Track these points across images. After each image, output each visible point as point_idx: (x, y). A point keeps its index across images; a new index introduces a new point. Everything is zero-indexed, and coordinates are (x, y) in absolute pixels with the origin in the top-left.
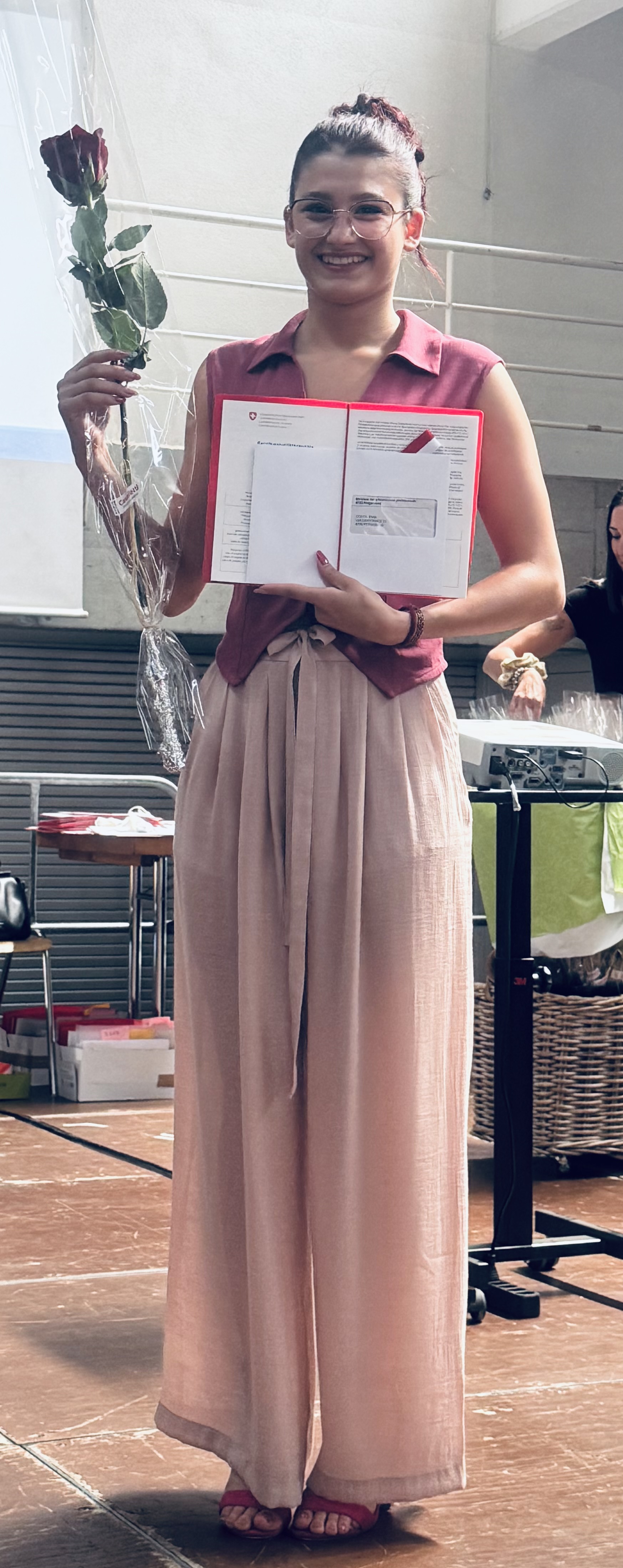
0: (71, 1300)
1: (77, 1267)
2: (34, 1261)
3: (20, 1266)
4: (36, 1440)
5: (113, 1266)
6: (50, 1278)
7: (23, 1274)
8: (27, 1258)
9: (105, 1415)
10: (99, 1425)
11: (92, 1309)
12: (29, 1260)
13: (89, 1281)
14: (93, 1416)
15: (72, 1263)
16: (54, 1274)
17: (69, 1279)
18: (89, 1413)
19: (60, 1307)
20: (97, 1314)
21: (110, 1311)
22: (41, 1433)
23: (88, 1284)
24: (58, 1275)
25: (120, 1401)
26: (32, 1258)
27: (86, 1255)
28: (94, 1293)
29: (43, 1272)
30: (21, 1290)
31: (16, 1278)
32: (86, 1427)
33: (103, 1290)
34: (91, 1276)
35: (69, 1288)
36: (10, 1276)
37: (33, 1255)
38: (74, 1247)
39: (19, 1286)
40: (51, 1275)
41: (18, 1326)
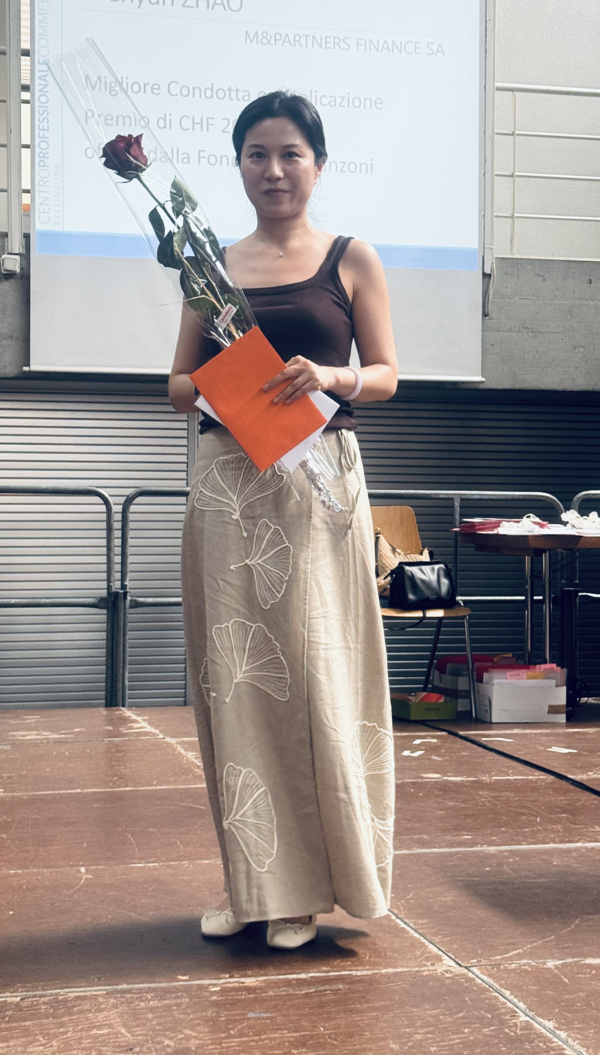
0: (494, 864)
1: (497, 840)
2: (468, 835)
3: (457, 839)
4: (476, 964)
5: (523, 841)
6: (478, 848)
7: (460, 844)
8: (462, 833)
9: (524, 948)
10: (520, 956)
11: (510, 872)
12: (464, 835)
13: (506, 851)
14: (516, 949)
15: (494, 838)
16: (482, 846)
17: (493, 849)
18: (513, 946)
19: (487, 869)
20: (514, 875)
21: (524, 873)
22: (479, 959)
23: (506, 854)
24: (485, 846)
25: (534, 940)
26: (465, 833)
27: (503, 832)
28: (511, 860)
29: (474, 844)
30: (459, 856)
31: (455, 847)
32: (511, 957)
33: (517, 858)
34: (507, 848)
35: (492, 856)
36: (451, 845)
37: (465, 831)
38: (495, 826)
39: (458, 853)
40: (479, 846)
41: (458, 881)
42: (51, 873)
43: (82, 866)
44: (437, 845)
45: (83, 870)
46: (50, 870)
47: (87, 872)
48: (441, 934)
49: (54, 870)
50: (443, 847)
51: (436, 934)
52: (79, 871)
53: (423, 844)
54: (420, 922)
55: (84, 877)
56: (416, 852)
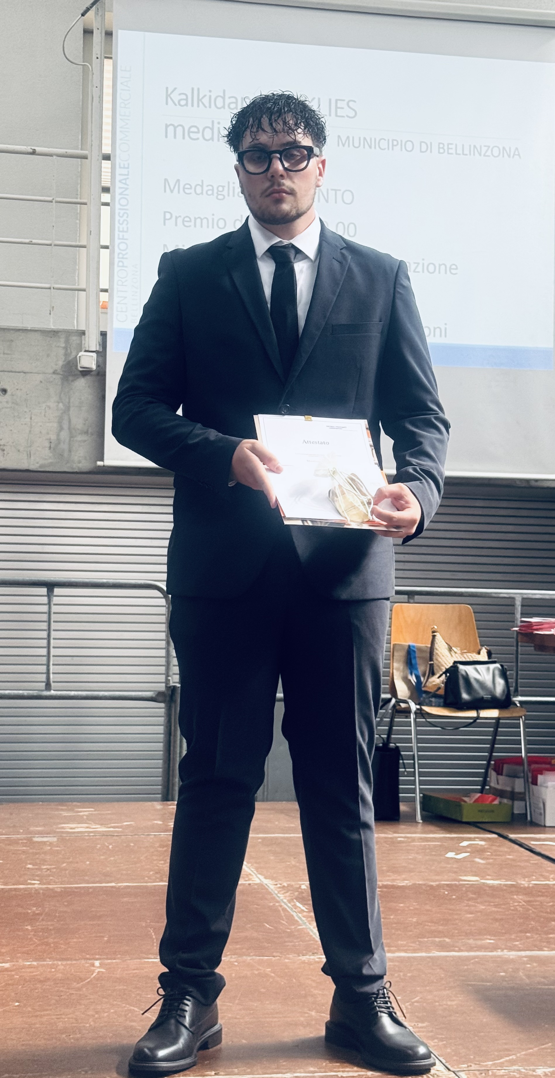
0: (510, 970)
1: (520, 946)
2: (490, 939)
3: (479, 943)
4: (465, 1069)
5: (545, 947)
6: (499, 953)
7: (480, 948)
8: (485, 937)
9: (518, 1055)
10: (512, 1063)
11: (524, 977)
12: (487, 939)
13: (526, 957)
14: (509, 1055)
15: (517, 943)
16: (502, 950)
17: (513, 954)
18: (507, 1053)
19: (502, 974)
20: (527, 981)
21: (538, 979)
22: (469, 1064)
23: (525, 959)
24: (505, 951)
25: (530, 1046)
26: (489, 937)
27: (528, 938)
28: (529, 966)
29: (495, 948)
30: (476, 960)
31: (475, 951)
32: (502, 1063)
33: (535, 964)
34: (528, 953)
35: (512, 961)
36: (471, 949)
37: (490, 935)
38: (521, 932)
39: (475, 957)
40: (499, 950)
41: (468, 985)
42: (65, 966)
43: (97, 959)
44: (457, 949)
45: (97, 963)
46: (64, 963)
47: (101, 965)
48: (437, 1038)
49: (69, 962)
50: (462, 951)
51: (433, 1038)
52: (93, 965)
53: (443, 947)
54: (420, 1025)
55: (97, 971)
56: (434, 955)
